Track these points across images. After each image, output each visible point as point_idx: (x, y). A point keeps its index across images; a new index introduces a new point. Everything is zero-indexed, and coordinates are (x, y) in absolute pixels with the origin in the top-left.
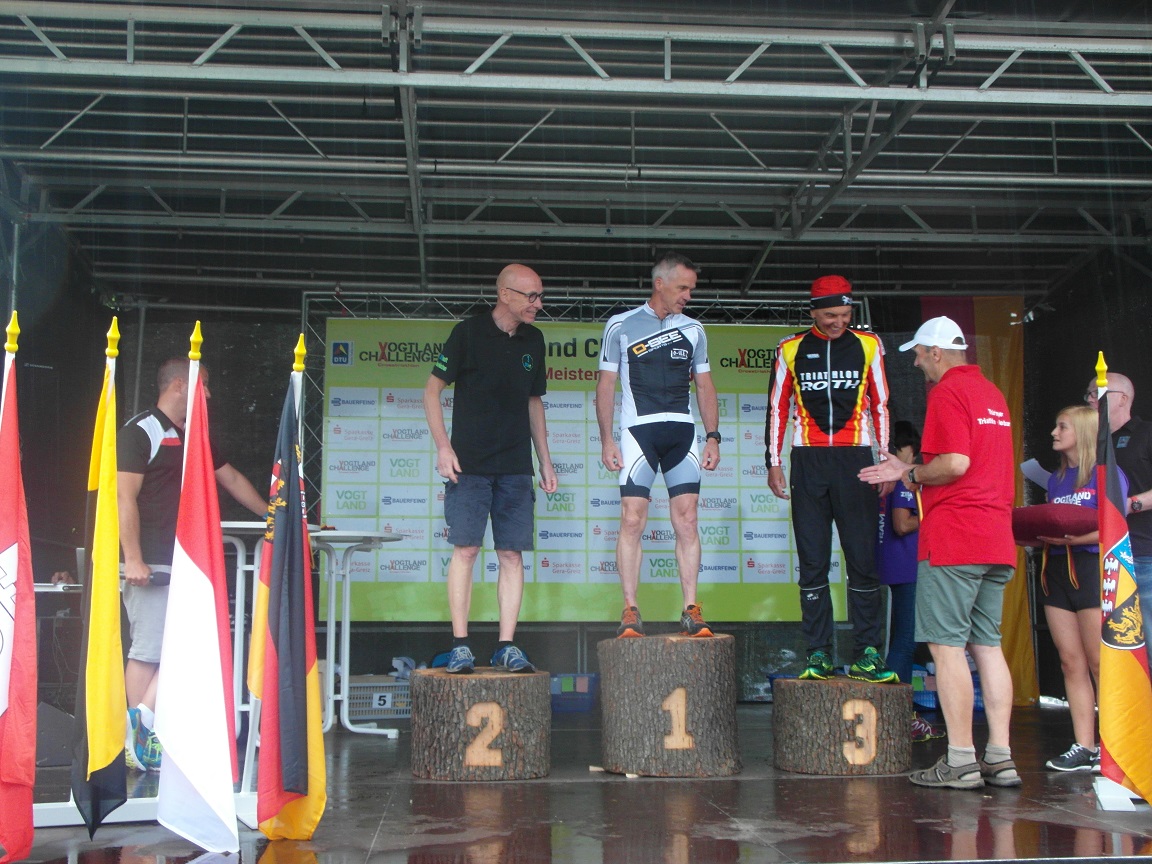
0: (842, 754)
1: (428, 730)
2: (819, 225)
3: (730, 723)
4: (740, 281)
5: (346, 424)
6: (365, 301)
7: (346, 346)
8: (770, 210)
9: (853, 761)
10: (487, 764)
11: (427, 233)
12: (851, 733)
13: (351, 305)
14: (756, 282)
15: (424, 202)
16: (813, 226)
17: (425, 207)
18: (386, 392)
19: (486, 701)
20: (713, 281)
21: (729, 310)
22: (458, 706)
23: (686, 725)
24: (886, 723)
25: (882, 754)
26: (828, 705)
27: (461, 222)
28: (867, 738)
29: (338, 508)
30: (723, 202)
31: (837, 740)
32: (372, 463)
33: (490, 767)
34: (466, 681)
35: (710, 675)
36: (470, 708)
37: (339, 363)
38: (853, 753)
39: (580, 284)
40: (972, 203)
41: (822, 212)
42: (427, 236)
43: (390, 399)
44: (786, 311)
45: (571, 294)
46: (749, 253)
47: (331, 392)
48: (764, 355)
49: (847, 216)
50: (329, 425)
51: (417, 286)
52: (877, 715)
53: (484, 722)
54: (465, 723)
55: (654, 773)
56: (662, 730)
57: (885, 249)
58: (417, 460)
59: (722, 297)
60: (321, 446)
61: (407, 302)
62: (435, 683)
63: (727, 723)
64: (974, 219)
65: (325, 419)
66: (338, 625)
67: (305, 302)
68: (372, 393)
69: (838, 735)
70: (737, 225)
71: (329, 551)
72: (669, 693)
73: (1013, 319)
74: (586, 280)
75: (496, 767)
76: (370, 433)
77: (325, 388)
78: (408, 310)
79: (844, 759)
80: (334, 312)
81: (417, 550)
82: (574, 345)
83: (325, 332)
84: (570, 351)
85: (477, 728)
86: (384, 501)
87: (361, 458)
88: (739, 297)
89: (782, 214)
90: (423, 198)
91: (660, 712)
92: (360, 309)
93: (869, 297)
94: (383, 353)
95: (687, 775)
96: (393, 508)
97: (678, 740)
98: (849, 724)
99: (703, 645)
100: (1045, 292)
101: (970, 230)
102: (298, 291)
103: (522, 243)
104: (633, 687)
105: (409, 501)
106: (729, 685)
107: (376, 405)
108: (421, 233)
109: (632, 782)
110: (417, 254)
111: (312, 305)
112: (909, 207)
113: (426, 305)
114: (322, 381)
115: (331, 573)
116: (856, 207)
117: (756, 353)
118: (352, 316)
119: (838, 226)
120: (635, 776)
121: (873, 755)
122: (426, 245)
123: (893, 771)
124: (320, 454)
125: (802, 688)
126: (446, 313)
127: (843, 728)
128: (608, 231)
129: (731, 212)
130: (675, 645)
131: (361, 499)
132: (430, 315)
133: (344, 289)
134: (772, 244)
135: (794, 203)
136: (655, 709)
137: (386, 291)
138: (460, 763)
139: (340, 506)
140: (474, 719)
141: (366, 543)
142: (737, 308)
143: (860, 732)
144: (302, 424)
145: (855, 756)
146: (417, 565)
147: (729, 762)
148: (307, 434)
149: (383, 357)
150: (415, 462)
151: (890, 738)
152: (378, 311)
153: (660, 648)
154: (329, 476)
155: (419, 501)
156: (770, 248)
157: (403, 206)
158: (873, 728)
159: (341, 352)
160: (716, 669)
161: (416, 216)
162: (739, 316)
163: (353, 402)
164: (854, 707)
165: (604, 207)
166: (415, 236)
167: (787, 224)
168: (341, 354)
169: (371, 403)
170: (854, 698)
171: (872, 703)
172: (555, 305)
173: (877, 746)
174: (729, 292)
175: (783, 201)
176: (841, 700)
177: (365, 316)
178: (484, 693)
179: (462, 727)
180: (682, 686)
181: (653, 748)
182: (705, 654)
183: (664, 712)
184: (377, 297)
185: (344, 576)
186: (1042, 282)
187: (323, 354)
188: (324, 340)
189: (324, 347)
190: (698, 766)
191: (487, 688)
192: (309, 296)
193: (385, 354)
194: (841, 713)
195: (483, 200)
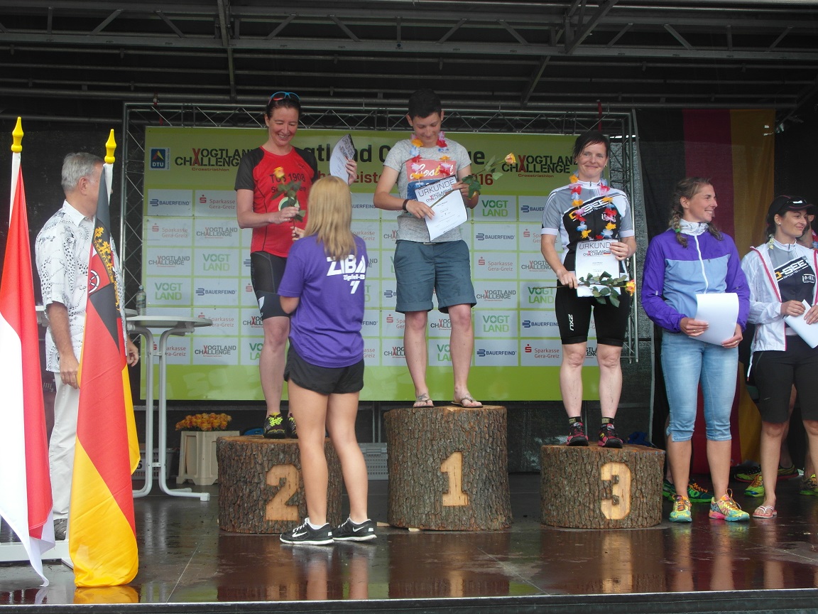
0: (600, 510)
1: (232, 489)
2: (589, 41)
3: (501, 484)
4: (520, 94)
5: (164, 223)
6: (180, 111)
7: (163, 152)
8: (546, 28)
9: (610, 516)
10: (285, 519)
11: (235, 47)
12: (608, 492)
13: (167, 115)
14: (534, 94)
15: (232, 20)
16: (583, 43)
17: (232, 24)
18: (199, 194)
19: (284, 464)
20: (496, 93)
21: (510, 120)
22: (258, 468)
23: (462, 485)
24: (639, 483)
25: (635, 510)
26: (589, 467)
27: (265, 38)
28: (623, 496)
29: (157, 298)
30: (503, 21)
31: (596, 498)
32: (187, 258)
33: (288, 521)
34: (266, 446)
35: (484, 441)
36: (269, 470)
37: (156, 167)
38: (610, 510)
39: (374, 96)
40: (728, 23)
41: (591, 29)
42: (235, 51)
43: (203, 200)
44: (562, 121)
45: (367, 105)
46: (527, 67)
47: (150, 194)
48: (541, 161)
49: (616, 33)
50: (148, 224)
51: (227, 98)
52: (631, 476)
53: (283, 482)
54: (265, 483)
55: (433, 528)
56: (441, 490)
57: (651, 65)
58: (227, 255)
59: (503, 108)
60: (141, 243)
61: (218, 112)
62: (238, 448)
63: (498, 484)
64: (730, 37)
65: (145, 218)
66: (156, 403)
67: (126, 112)
68: (186, 195)
69: (597, 494)
70: (516, 41)
71: (148, 335)
72: (447, 457)
73: (766, 131)
74: (380, 92)
75: (292, 522)
76: (185, 231)
77: (144, 192)
78: (219, 119)
79: (602, 516)
80: (153, 122)
81: (228, 336)
82: (369, 151)
83: (144, 140)
84: (366, 155)
85: (276, 487)
86: (197, 292)
87: (176, 254)
88: (519, 109)
89: (557, 32)
90: (231, 16)
91: (439, 474)
92: (176, 119)
93: (636, 109)
94: (197, 159)
95: (463, 528)
96: (206, 299)
97: (455, 498)
98: (606, 484)
99: (478, 415)
100: (794, 106)
101: (726, 48)
102: (119, 103)
103: (321, 57)
104: (415, 451)
105: (220, 292)
106: (501, 451)
107: (190, 206)
108: (230, 48)
109: (413, 535)
110: (227, 68)
111: (133, 115)
112: (672, 25)
113: (235, 114)
114: (142, 183)
115: (149, 354)
116: (623, 26)
117: (535, 159)
118: (169, 125)
119: (606, 43)
120: (417, 530)
121: (628, 511)
122: (235, 60)
123: (645, 524)
124: (140, 250)
125: (566, 452)
126: (254, 122)
127: (601, 487)
128: (399, 46)
129: (511, 30)
130: (453, 414)
131: (177, 290)
132: (239, 124)
133: (160, 100)
134: (548, 59)
135: (567, 21)
136: (434, 471)
137: (198, 102)
138: (261, 518)
139: (158, 297)
140: (273, 479)
141: (180, 328)
142: (518, 118)
143: (616, 491)
144: (124, 223)
145: (612, 512)
146: (227, 350)
147: (500, 517)
148: (128, 232)
149: (196, 162)
150: (225, 257)
151: (643, 497)
152: (193, 121)
153: (439, 417)
154: (148, 269)
155: (229, 292)
156: (547, 62)
157: (213, 23)
158: (628, 488)
159: (159, 157)
160: (490, 436)
161: (224, 31)
162: (519, 126)
163: (169, 203)
164: (611, 469)
165: (395, 24)
166: (225, 51)
167: (561, 41)
168: (159, 160)
169: (186, 203)
170: (611, 461)
171: (627, 465)
172: (353, 115)
173: (631, 503)
174: (511, 104)
175: (558, 20)
176: (600, 463)
177: (180, 125)
178: (281, 456)
179: (262, 486)
180: (459, 451)
181: (434, 505)
182: (479, 423)
183: (443, 473)
184: (191, 108)
185: (161, 357)
186: (792, 96)
187: (143, 159)
188: (143, 146)
189: (144, 153)
190: (473, 520)
191: (284, 452)
192: (129, 107)
193: (198, 159)
194: (600, 474)
195: (285, 18)
